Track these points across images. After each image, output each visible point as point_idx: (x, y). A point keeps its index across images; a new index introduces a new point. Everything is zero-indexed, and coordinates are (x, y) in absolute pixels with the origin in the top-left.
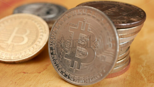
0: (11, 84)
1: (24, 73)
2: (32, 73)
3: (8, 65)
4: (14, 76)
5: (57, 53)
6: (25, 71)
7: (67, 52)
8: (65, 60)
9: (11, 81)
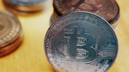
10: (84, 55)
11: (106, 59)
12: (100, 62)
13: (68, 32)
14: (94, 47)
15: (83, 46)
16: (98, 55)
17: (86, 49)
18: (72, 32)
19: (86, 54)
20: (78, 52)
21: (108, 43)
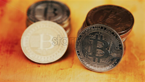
0: (58, 79)
1: (62, 69)
2: (67, 68)
3: (47, 65)
4: (56, 73)
5: (82, 54)
6: (61, 68)
7: (90, 53)
8: (89, 58)
9: (56, 77)
10: (101, 54)
11: (115, 59)
12: (111, 60)
13: (92, 37)
14: (108, 49)
15: (101, 48)
16: (110, 55)
17: (103, 50)
18: (95, 37)
19: (102, 53)
20: (97, 52)
21: (117, 48)
